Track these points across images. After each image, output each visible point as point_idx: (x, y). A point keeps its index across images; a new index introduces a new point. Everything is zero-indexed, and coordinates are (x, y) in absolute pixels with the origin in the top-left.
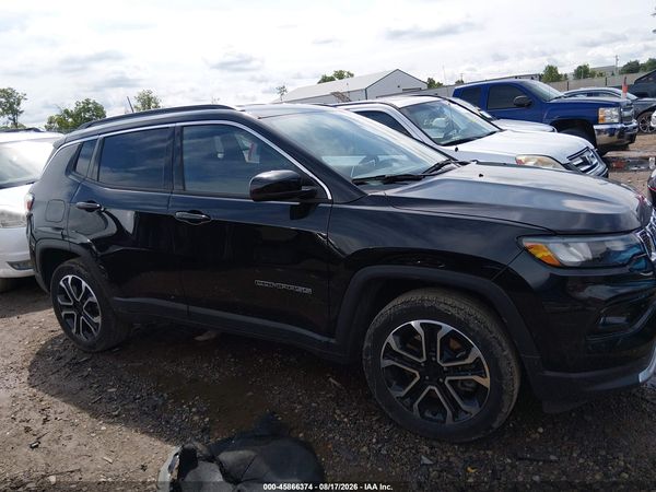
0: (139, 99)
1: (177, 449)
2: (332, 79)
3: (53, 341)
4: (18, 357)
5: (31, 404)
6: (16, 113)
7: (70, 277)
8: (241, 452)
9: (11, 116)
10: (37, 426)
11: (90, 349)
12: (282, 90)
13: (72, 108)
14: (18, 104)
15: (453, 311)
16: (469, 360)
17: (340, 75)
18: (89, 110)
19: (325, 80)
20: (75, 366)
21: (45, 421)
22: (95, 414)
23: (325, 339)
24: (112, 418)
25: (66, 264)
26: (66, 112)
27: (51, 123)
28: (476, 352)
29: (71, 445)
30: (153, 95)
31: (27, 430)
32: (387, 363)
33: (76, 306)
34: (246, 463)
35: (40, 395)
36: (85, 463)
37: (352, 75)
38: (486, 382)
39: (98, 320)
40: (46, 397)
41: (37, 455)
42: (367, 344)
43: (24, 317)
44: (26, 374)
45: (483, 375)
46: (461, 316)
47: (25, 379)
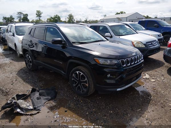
0: (69, 16)
1: (32, 88)
2: (119, 14)
3: (24, 68)
4: (17, 70)
5: (15, 78)
6: (40, 17)
7: (27, 55)
8: (43, 91)
9: (39, 17)
10: (14, 81)
11: (30, 70)
12: (105, 16)
13: (53, 17)
14: (41, 15)
15: (83, 70)
16: (85, 81)
17: (122, 13)
18: (57, 18)
19: (117, 14)
20: (26, 72)
21: (16, 81)
22: (24, 81)
23: (64, 73)
24: (27, 82)
25: (27, 52)
26: (51, 17)
27: (48, 20)
28: (86, 79)
29: (18, 85)
30: (72, 15)
31: (12, 82)
32: (73, 79)
33: (28, 61)
34: (43, 93)
35: (17, 76)
36: (18, 88)
37: (125, 13)
38: (87, 85)
39: (31, 64)
40: (18, 77)
41: (12, 86)
42: (70, 75)
43: (22, 62)
44: (17, 72)
45: (87, 84)
46: (84, 71)
47: (16, 73)
